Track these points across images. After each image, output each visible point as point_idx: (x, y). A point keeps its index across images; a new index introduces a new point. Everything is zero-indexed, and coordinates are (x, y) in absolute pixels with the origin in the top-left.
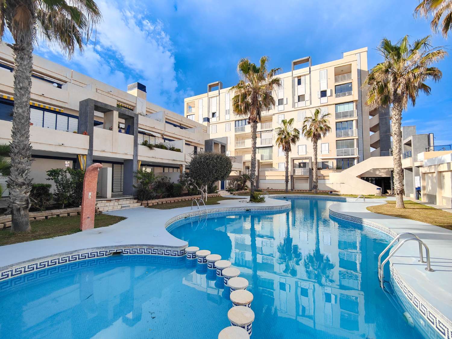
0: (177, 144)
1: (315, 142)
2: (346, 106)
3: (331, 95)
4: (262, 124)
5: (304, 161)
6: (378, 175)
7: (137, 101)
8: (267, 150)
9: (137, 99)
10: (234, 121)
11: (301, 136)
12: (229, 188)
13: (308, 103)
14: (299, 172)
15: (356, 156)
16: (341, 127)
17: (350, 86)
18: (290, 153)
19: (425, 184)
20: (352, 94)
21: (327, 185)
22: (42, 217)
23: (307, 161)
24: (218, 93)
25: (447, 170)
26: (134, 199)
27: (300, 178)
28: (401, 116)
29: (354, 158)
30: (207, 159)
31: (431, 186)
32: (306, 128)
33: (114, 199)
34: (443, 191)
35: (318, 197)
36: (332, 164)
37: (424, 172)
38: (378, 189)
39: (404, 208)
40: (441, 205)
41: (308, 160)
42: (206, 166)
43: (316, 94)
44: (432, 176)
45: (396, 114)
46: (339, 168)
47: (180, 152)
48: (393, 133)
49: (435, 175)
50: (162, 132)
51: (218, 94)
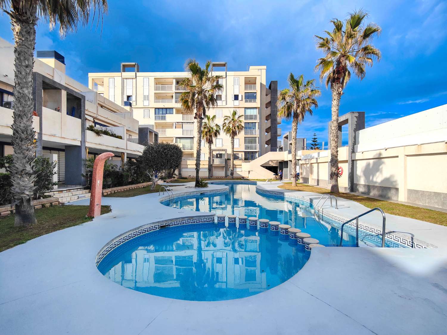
0: (116, 131)
1: (233, 138)
2: (252, 110)
3: (242, 100)
4: (184, 116)
5: (221, 152)
6: (271, 165)
7: (55, 73)
8: (189, 141)
9: (55, 71)
10: (154, 109)
11: (222, 132)
12: (161, 177)
13: (224, 103)
14: (217, 162)
15: (258, 150)
16: (248, 127)
17: (255, 95)
18: (212, 145)
19: (302, 171)
20: (257, 102)
21: (238, 172)
22: (7, 212)
23: (223, 152)
24: (135, 75)
25: (316, 162)
26: (83, 189)
27: (217, 167)
28: (297, 127)
29: (256, 152)
30: (165, 149)
31: (306, 172)
32: (226, 125)
33: (66, 189)
34: (312, 175)
35: (238, 181)
36: (242, 155)
37: (301, 163)
38: (274, 175)
39: (297, 186)
40: (311, 184)
41: (225, 152)
42: (164, 156)
43: (231, 97)
44: (307, 166)
45: (295, 126)
46: (246, 159)
47: (122, 139)
48: (292, 138)
49: (308, 165)
50: (95, 116)
51: (135, 77)
